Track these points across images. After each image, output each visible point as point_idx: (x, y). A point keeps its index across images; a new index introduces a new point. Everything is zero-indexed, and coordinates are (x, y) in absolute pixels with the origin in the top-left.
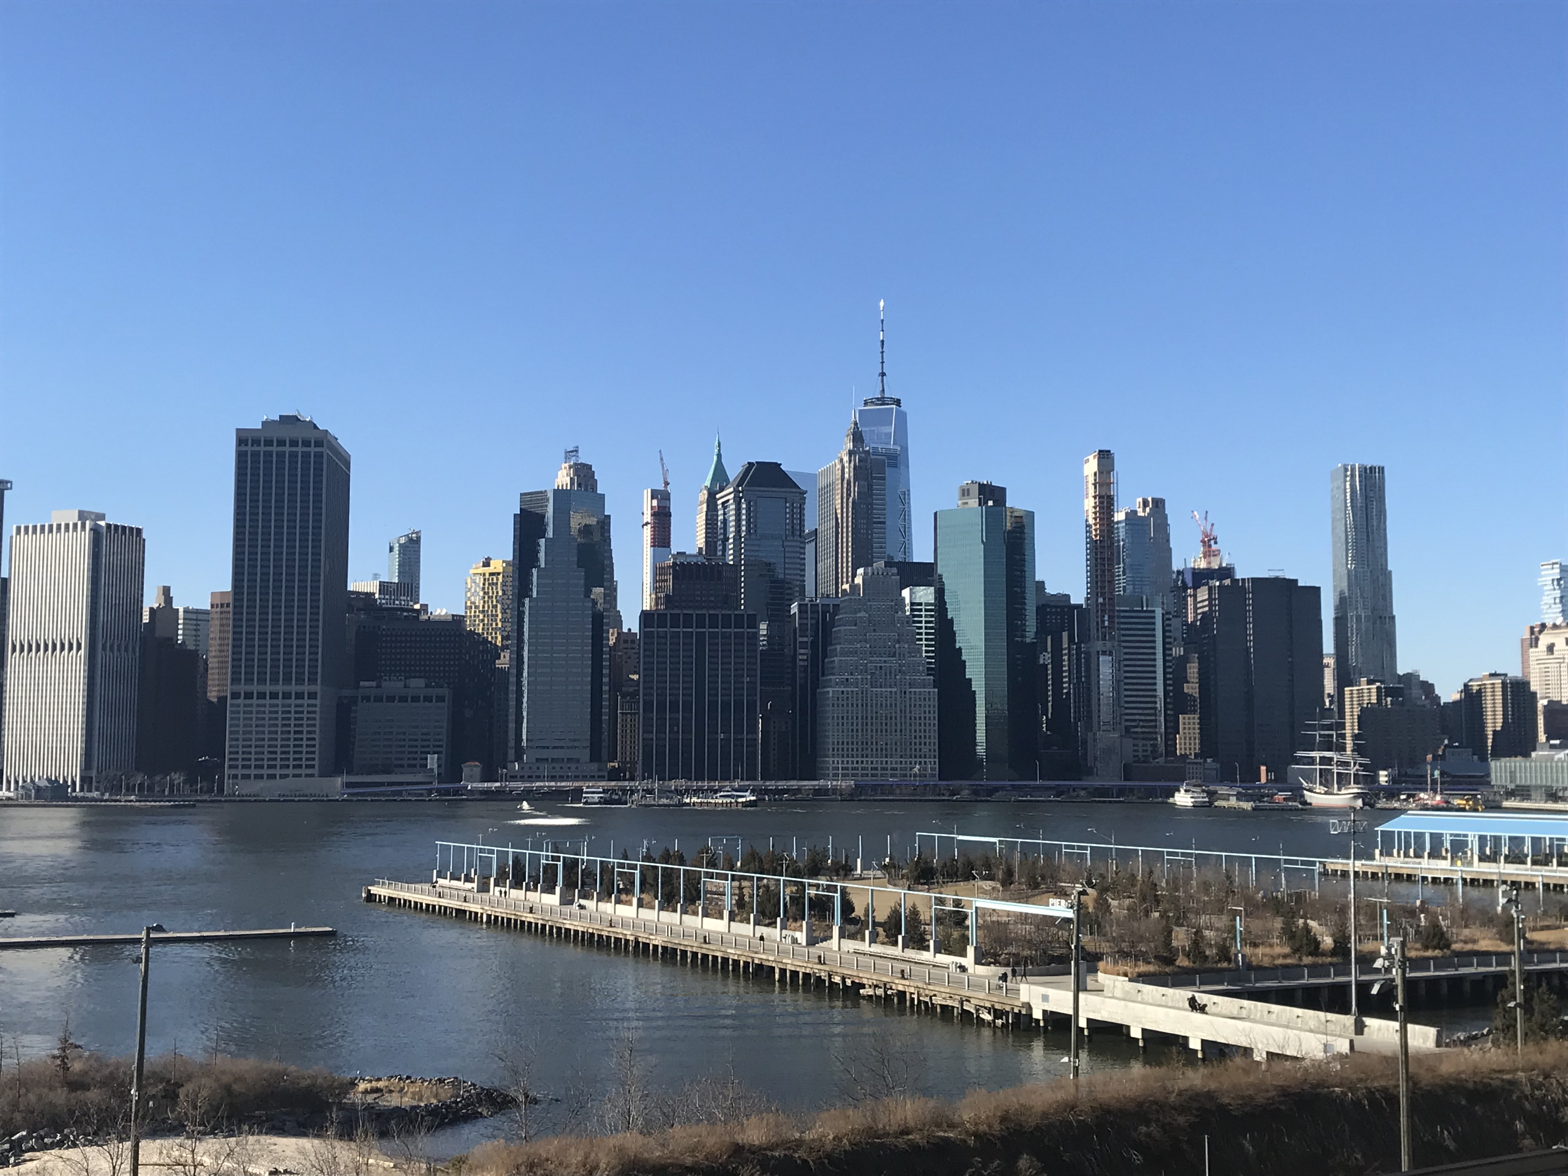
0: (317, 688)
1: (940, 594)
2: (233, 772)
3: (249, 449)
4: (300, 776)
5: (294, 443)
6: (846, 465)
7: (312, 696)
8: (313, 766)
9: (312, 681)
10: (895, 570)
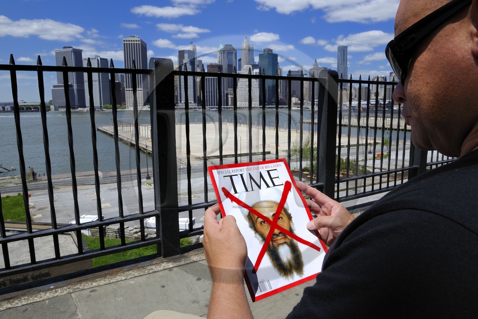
0: (142, 89)
1: (260, 70)
2: (128, 105)
3: (126, 42)
4: (140, 106)
5: (134, 41)
7: (141, 91)
8: (142, 104)
9: (141, 88)
10: (251, 66)
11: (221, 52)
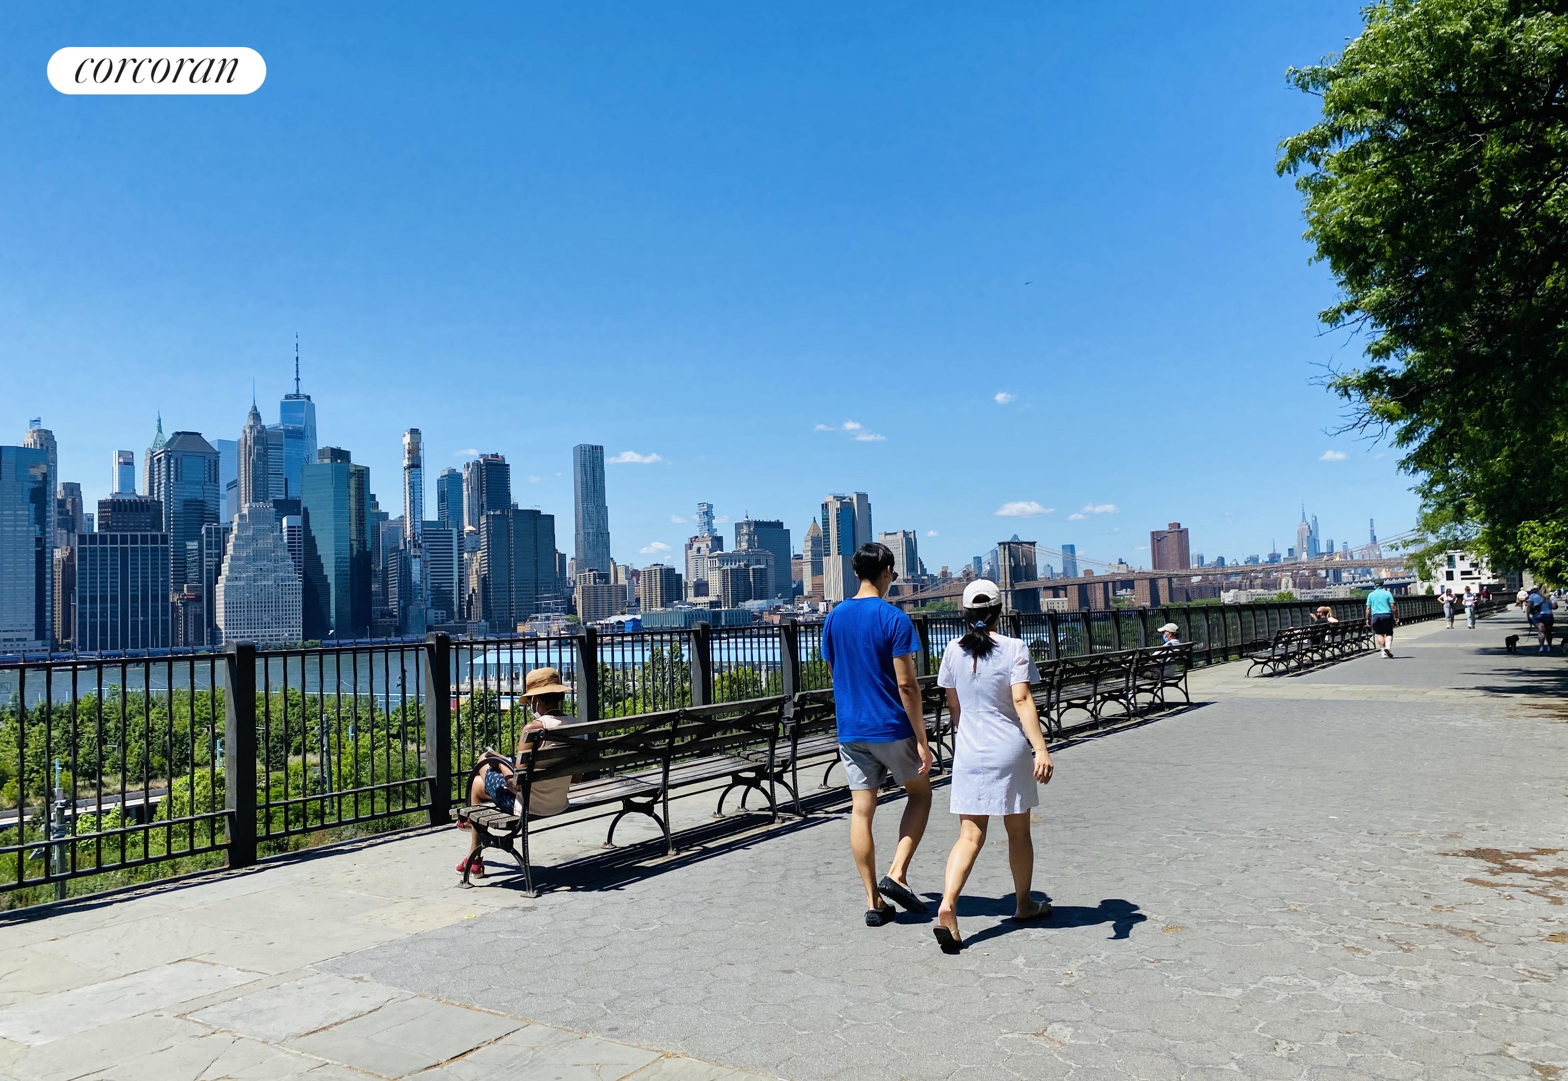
1: (306, 520)
6: (248, 435)
10: (272, 504)
11: (155, 459)
